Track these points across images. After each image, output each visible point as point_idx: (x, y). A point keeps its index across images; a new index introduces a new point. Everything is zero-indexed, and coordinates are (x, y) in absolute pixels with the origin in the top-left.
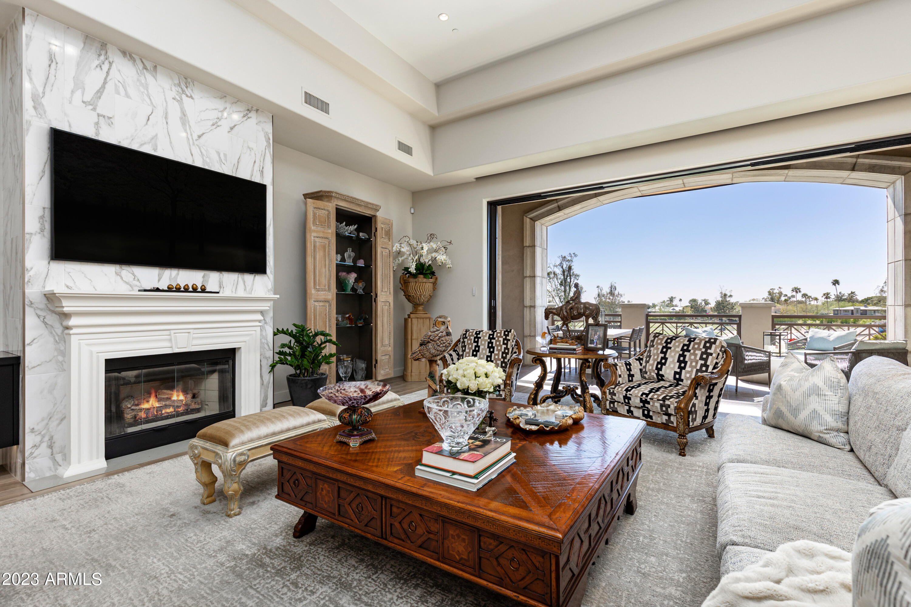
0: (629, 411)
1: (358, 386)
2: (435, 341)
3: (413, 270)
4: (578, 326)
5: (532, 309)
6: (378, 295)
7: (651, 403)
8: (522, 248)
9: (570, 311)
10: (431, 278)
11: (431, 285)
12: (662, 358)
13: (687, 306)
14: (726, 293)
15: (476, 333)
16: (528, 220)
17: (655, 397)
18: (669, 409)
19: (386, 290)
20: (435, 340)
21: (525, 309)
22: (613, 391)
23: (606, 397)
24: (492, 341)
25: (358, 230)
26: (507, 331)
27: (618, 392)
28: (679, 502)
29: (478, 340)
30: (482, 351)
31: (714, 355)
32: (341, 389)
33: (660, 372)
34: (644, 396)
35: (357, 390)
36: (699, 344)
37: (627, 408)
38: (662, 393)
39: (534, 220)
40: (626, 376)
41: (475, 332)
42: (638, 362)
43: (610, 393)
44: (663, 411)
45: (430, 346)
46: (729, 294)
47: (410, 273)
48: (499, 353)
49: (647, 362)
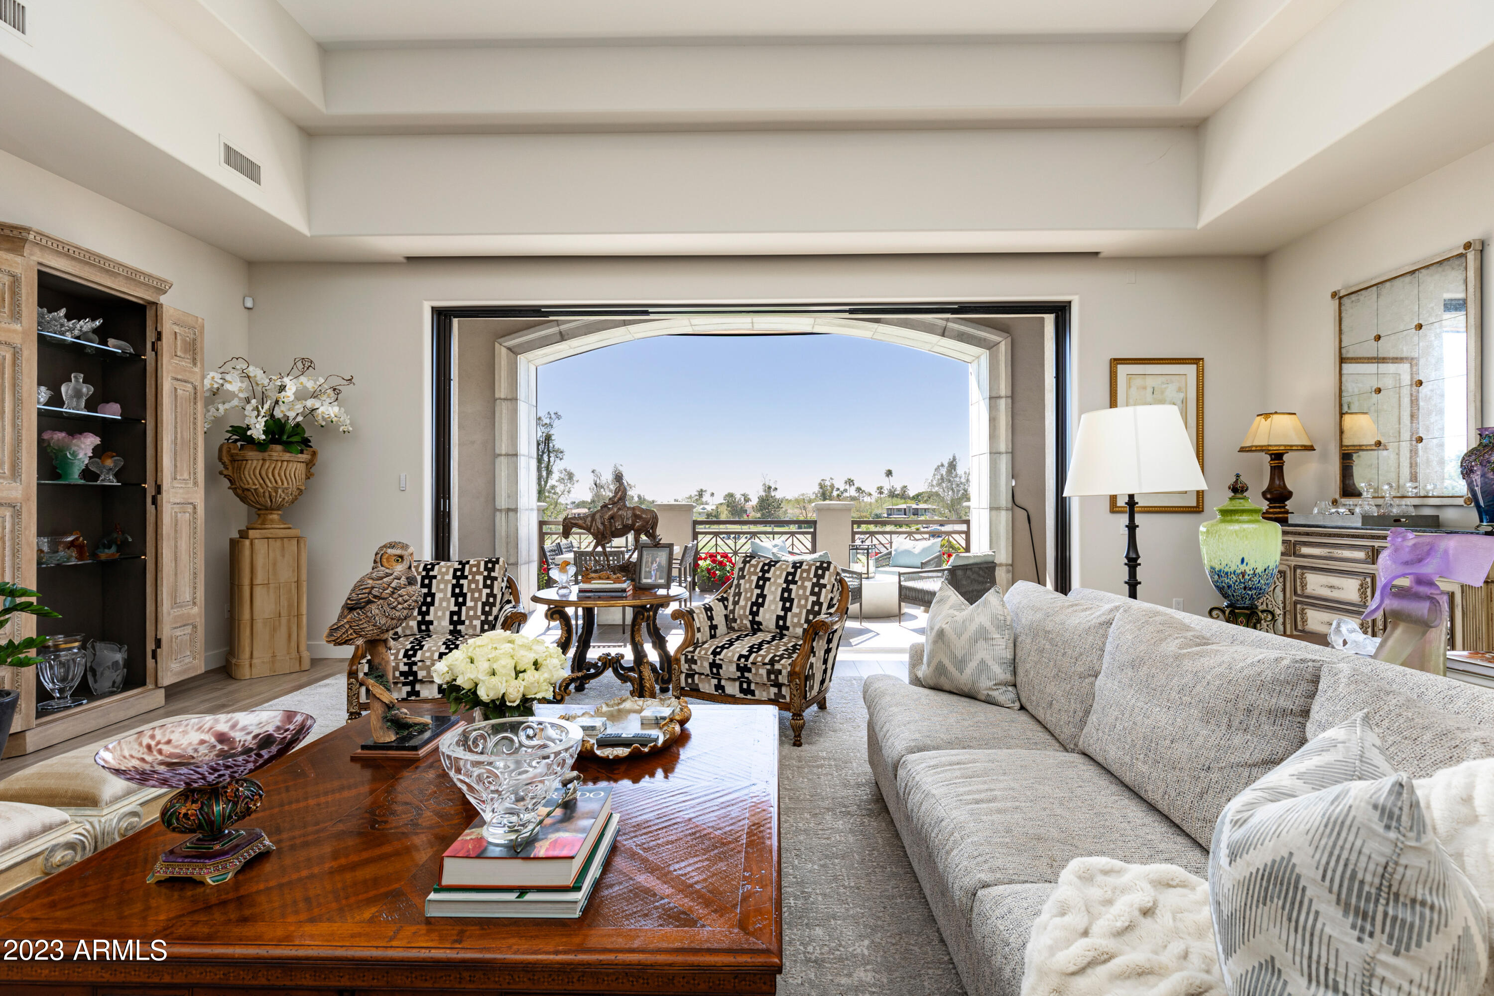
0: (719, 687)
1: (207, 726)
2: (385, 599)
3: (258, 431)
5: (511, 514)
6: (165, 486)
7: (753, 671)
8: (493, 400)
9: (610, 522)
10: (302, 452)
11: (301, 468)
12: (758, 596)
13: (721, 504)
14: (771, 485)
15: (425, 568)
16: (504, 351)
17: (759, 659)
18: (780, 677)
19: (186, 476)
20: (384, 595)
21: (498, 514)
22: (693, 657)
23: (679, 667)
24: (462, 582)
25: (102, 334)
26: (490, 561)
27: (700, 657)
28: (820, 824)
29: (431, 582)
30: (440, 604)
31: (829, 587)
32: (158, 743)
33: (757, 619)
34: (743, 660)
35: (206, 737)
36: (808, 571)
37: (715, 681)
38: (768, 653)
39: (514, 351)
40: (707, 629)
41: (422, 566)
42: (721, 603)
43: (687, 661)
44: (772, 681)
45: (374, 609)
46: (773, 487)
47: (251, 440)
48: (476, 605)
49: (736, 603)
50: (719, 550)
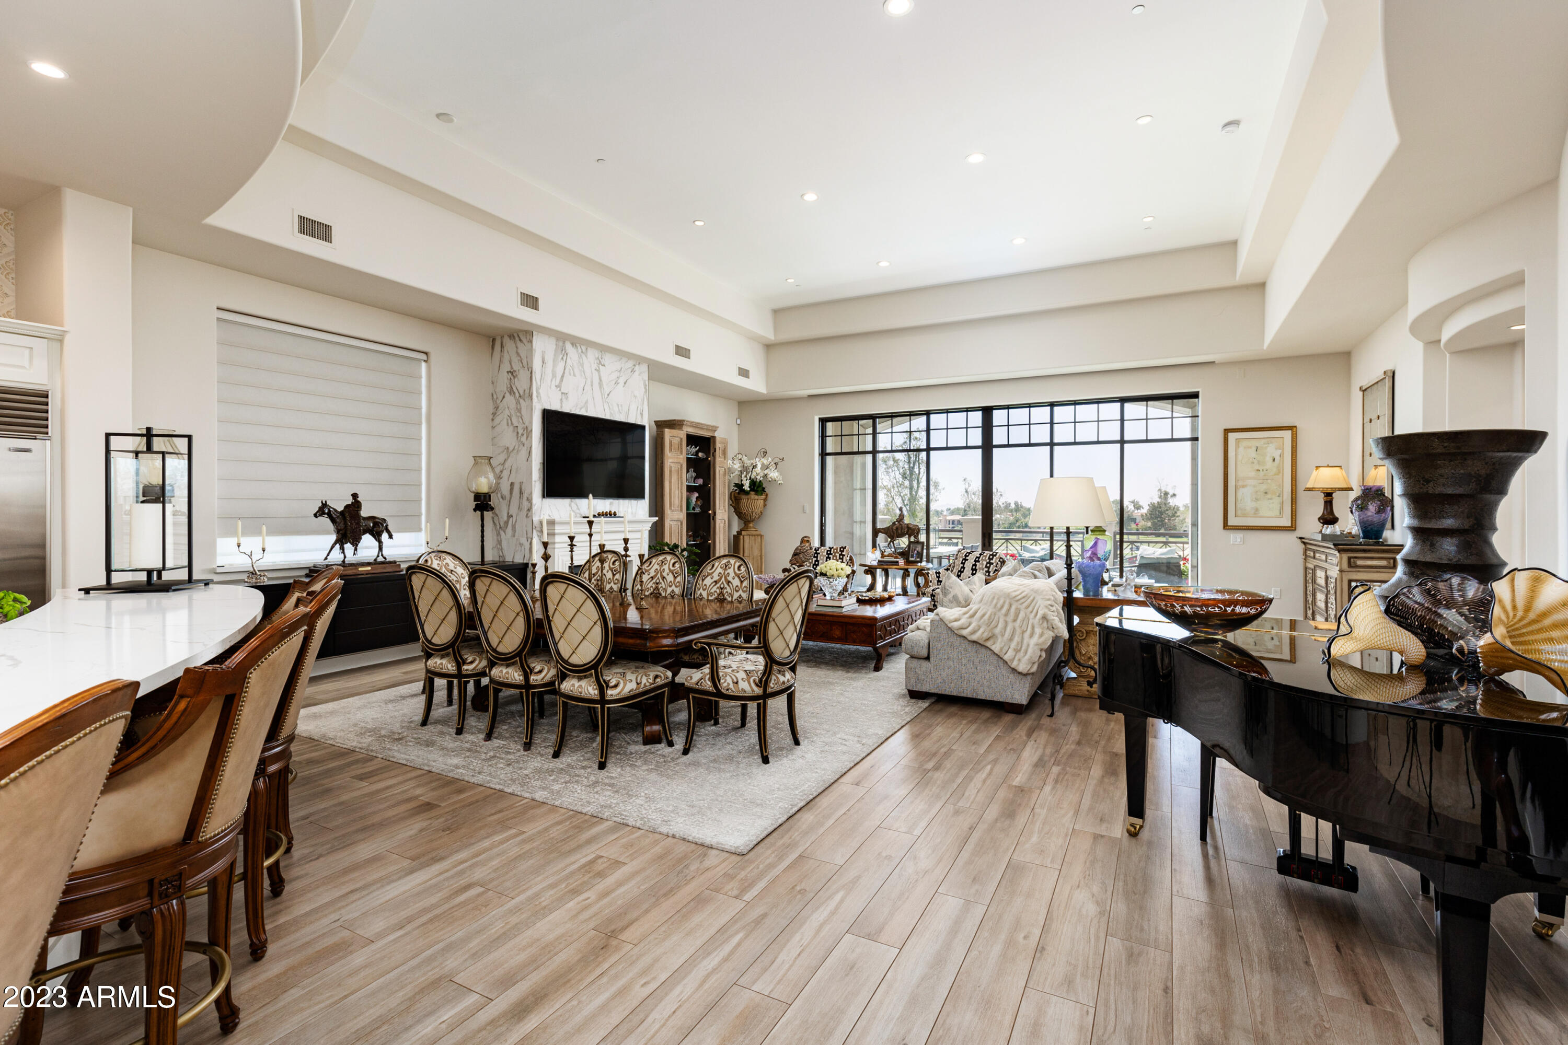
3: (747, 487)
4: (903, 542)
5: (862, 525)
6: (717, 511)
9: (896, 530)
10: (763, 495)
11: (762, 502)
14: (1167, 490)
21: (854, 524)
24: (830, 556)
26: (842, 547)
40: (936, 582)
46: (1171, 493)
47: (743, 490)
50: (1009, 552)
